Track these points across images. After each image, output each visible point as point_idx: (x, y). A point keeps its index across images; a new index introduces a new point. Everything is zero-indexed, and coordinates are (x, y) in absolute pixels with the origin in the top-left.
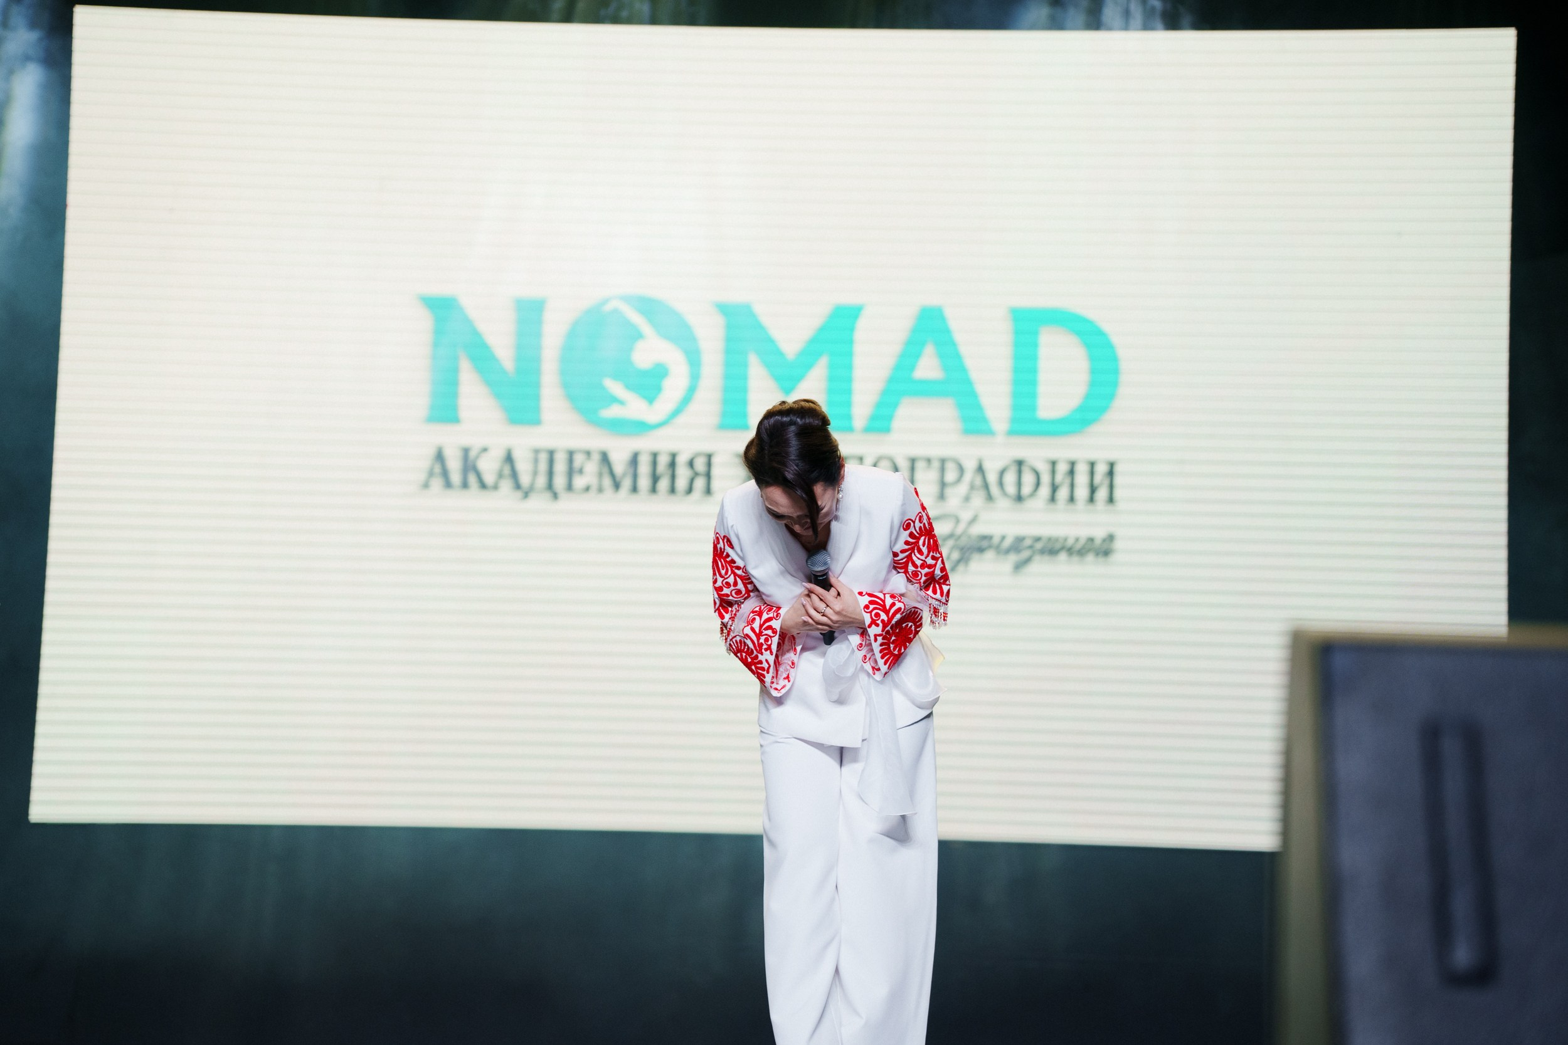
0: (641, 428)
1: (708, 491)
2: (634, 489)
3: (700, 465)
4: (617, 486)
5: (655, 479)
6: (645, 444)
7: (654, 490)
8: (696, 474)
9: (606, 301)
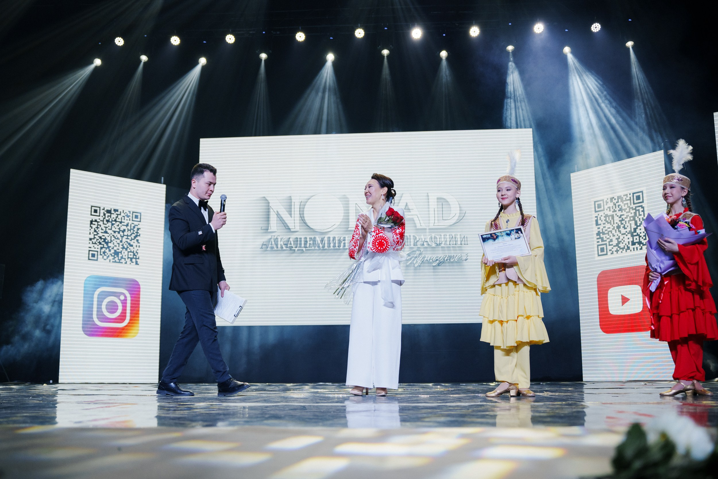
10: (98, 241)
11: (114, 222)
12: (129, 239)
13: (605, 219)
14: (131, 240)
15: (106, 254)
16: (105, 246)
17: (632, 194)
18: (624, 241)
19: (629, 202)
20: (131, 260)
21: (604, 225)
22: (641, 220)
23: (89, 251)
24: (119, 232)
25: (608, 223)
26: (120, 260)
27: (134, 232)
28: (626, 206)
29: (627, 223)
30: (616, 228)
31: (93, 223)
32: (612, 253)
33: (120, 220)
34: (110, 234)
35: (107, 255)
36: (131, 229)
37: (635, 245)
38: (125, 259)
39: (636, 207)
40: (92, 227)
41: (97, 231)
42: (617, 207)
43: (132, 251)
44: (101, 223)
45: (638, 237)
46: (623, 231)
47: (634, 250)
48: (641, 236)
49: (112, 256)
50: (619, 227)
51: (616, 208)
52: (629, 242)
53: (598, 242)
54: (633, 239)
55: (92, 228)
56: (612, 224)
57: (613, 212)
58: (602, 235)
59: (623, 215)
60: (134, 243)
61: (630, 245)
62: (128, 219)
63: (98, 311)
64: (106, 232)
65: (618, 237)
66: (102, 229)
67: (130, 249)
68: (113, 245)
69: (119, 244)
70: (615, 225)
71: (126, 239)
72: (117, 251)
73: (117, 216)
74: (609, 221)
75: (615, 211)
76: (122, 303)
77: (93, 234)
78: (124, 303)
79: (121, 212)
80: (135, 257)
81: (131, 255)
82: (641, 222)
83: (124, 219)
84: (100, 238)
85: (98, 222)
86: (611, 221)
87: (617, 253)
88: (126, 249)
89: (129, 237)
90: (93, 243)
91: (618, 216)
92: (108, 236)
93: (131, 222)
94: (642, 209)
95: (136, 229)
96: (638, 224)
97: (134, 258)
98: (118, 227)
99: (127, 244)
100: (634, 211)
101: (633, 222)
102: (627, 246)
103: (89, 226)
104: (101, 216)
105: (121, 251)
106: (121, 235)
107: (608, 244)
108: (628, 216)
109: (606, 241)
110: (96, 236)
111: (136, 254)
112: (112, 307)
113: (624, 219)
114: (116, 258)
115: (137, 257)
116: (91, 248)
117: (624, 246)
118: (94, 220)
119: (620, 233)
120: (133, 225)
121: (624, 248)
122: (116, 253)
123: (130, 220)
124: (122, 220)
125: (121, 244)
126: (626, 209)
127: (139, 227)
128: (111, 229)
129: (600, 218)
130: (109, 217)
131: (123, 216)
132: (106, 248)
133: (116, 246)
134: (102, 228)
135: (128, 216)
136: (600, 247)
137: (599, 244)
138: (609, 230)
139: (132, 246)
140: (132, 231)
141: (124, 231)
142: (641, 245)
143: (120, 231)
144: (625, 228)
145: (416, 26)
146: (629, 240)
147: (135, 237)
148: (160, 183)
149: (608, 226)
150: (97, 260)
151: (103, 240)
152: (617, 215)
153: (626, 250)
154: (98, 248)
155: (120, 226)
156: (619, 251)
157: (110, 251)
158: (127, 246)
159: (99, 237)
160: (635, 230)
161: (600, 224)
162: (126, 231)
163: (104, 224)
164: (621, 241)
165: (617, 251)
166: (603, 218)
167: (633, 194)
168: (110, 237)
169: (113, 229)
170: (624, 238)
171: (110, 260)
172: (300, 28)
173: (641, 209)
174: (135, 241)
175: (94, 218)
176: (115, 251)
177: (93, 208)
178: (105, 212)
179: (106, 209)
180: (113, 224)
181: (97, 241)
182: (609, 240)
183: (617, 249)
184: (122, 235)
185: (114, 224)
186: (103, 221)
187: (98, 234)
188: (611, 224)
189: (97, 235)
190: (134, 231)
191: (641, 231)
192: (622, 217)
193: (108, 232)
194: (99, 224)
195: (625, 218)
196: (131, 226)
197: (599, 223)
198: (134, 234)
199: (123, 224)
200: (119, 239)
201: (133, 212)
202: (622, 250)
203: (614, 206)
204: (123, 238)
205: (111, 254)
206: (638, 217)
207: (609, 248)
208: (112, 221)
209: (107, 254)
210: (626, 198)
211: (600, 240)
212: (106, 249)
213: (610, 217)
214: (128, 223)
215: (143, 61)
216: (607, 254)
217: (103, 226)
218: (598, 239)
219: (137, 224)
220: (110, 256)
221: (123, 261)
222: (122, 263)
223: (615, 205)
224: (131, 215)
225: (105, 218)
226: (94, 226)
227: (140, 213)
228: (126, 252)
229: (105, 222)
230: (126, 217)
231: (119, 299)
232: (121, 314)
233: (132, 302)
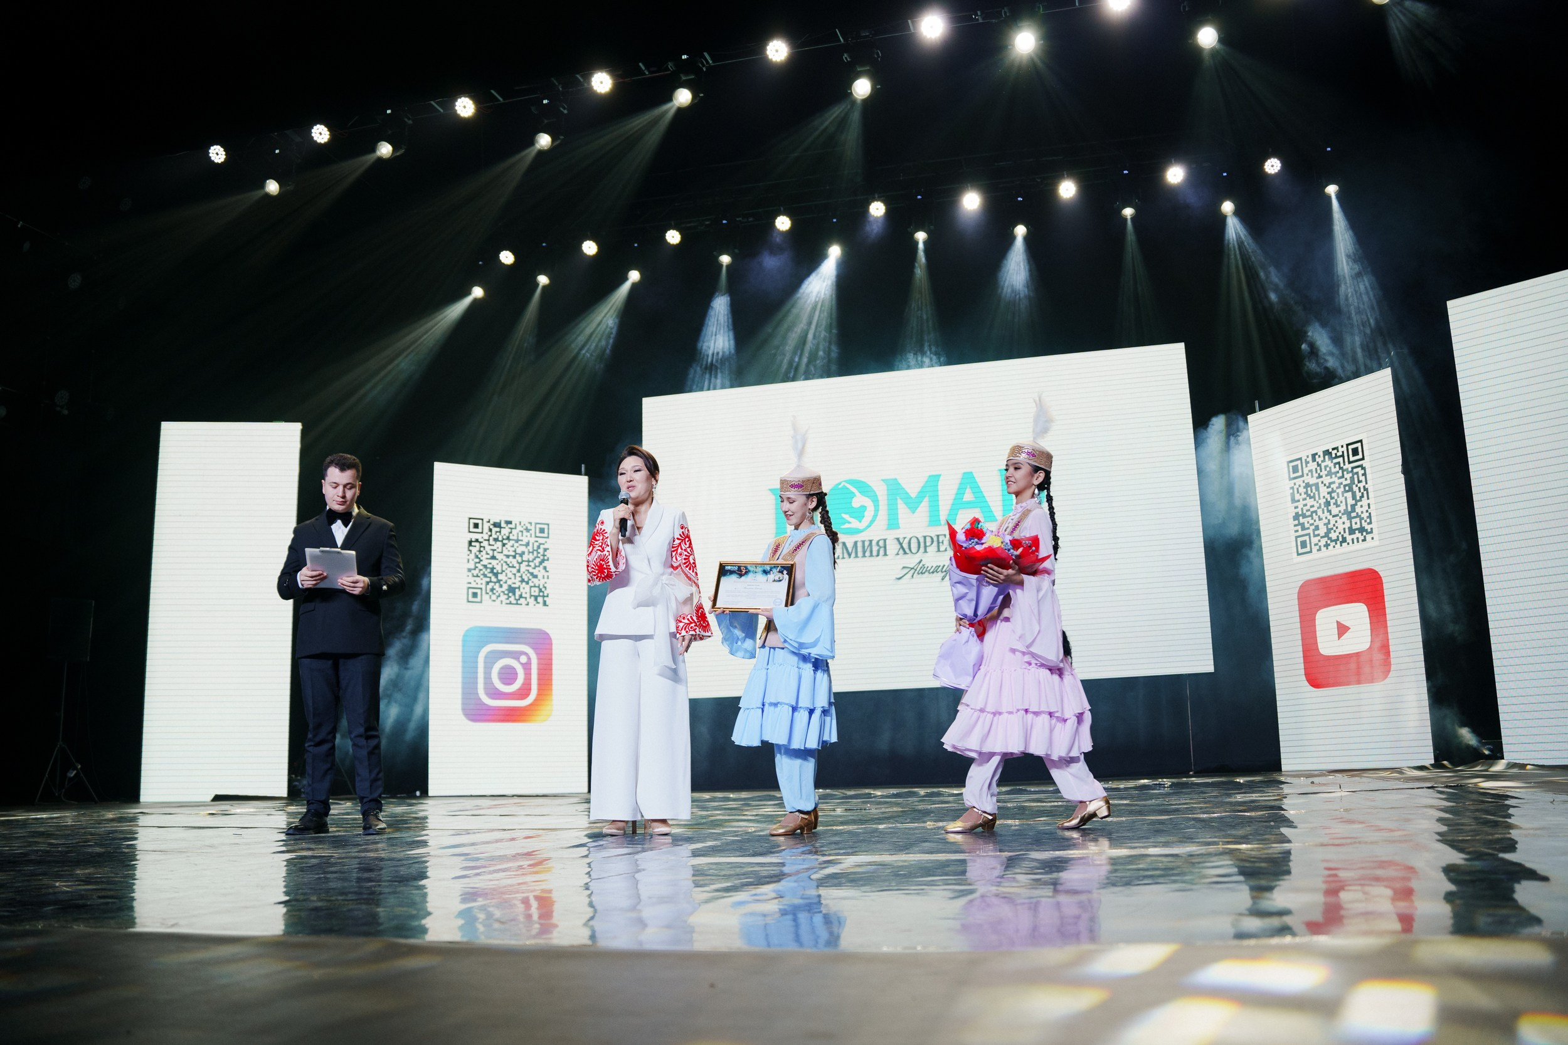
0: (858, 531)
1: (885, 554)
2: (856, 556)
3: (881, 543)
4: (850, 555)
5: (864, 552)
6: (859, 538)
7: (864, 556)
8: (881, 547)
9: (840, 484)
10: (482, 572)
11: (505, 542)
12: (530, 566)
13: (1305, 490)
14: (534, 568)
15: (495, 592)
16: (494, 579)
17: (1345, 446)
18: (1337, 528)
19: (1341, 460)
20: (536, 599)
21: (1305, 502)
22: (1362, 490)
23: (469, 588)
24: (514, 557)
25: (1311, 498)
26: (517, 600)
27: (539, 555)
28: (1337, 466)
29: (1340, 495)
30: (1323, 506)
31: (473, 544)
32: (1319, 550)
33: (515, 538)
34: (500, 559)
35: (497, 594)
36: (534, 550)
37: (1355, 533)
38: (526, 598)
39: (1353, 468)
40: (471, 551)
41: (479, 556)
42: (1323, 470)
43: (537, 585)
44: (485, 544)
45: (1357, 520)
46: (1335, 511)
47: (1353, 543)
48: (1363, 518)
49: (504, 594)
50: (1328, 504)
51: (1321, 471)
52: (1344, 529)
53: (1297, 531)
54: (1351, 522)
55: (471, 553)
56: (1317, 498)
57: (1317, 478)
58: (1301, 520)
59: (1334, 483)
60: (538, 571)
61: (1346, 535)
62: (528, 534)
63: (485, 683)
64: (493, 558)
65: (1327, 521)
66: (488, 554)
67: (533, 582)
68: (506, 578)
69: (515, 574)
70: (1322, 501)
71: (527, 566)
72: (513, 586)
73: (510, 530)
74: (1312, 494)
75: (1320, 477)
76: (525, 669)
77: (473, 562)
78: (527, 667)
79: (516, 525)
80: (541, 594)
81: (535, 592)
82: (1362, 493)
83: (522, 536)
84: (485, 566)
85: (480, 542)
86: (1314, 494)
87: (1327, 549)
88: (527, 583)
89: (530, 564)
90: (473, 576)
91: (1325, 485)
92: (497, 564)
93: (532, 540)
94: (1363, 472)
95: (541, 551)
96: (1358, 498)
97: (541, 596)
98: (513, 549)
99: (529, 575)
100: (1351, 475)
101: (1350, 493)
102: (1342, 536)
103: (467, 549)
104: (485, 532)
105: (520, 586)
106: (518, 561)
107: (1312, 535)
108: (1342, 483)
109: (1308, 528)
110: (477, 565)
111: (543, 589)
112: (508, 676)
113: (1335, 489)
114: (510, 597)
115: (545, 595)
116: (470, 583)
117: (1338, 537)
118: (474, 540)
119: (1331, 514)
120: (536, 544)
121: (1338, 539)
122: (512, 590)
123: (531, 537)
124: (518, 537)
125: (518, 575)
126: (1338, 472)
127: (546, 546)
128: (502, 552)
129: (1298, 489)
130: (498, 534)
131: (520, 531)
132: (495, 583)
133: (511, 578)
134: (487, 552)
135: (528, 530)
136: (1299, 540)
137: (1297, 534)
138: (1312, 510)
139: (536, 577)
140: (535, 553)
141: (523, 553)
142: (1364, 534)
143: (516, 554)
144: (1338, 506)
145: (969, 188)
146: (1344, 526)
147: (541, 563)
148: (579, 473)
149: (1310, 502)
150: (481, 602)
151: (489, 570)
152: (1324, 483)
153: (1341, 543)
154: (482, 584)
155: (515, 547)
156: (1329, 545)
157: (501, 586)
158: (528, 577)
159: (483, 565)
160: (1353, 506)
161: (1299, 501)
162: (526, 553)
164: (1332, 529)
165: (1327, 546)
166: (1302, 490)
167: (1348, 445)
168: (500, 564)
169: (506, 552)
170: (1336, 522)
171: (502, 601)
172: (782, 209)
173: (1361, 472)
174: (541, 566)
175: (474, 537)
176: (510, 586)
177: (472, 521)
178: (492, 527)
179: (492, 522)
180: (504, 545)
181: (480, 572)
182: (1313, 527)
183: (1326, 542)
184: (520, 561)
185: (507, 544)
186: (489, 540)
187: (481, 560)
188: (1315, 500)
189: (479, 563)
190: (539, 553)
191: (1362, 509)
192: (1332, 486)
193: (497, 558)
194: (482, 545)
195: (1337, 488)
196: (533, 544)
197: (1296, 499)
198: (539, 557)
199: (520, 542)
200: (515, 567)
201: (536, 524)
202: (1334, 543)
203: (1318, 468)
204: (521, 565)
205: (503, 592)
206: (1357, 486)
207: (1315, 540)
208: (503, 539)
209: (497, 592)
210: (1336, 454)
211: (1299, 528)
212: (495, 585)
213: (1314, 488)
214: (529, 541)
215: (541, 285)
216: (1311, 552)
217: (488, 548)
218: (1295, 526)
219: (544, 543)
220: (502, 594)
221: (522, 601)
222: (522, 604)
223: (1319, 465)
224: (533, 528)
225: (491, 536)
226: (475, 550)
227: (548, 525)
228: (527, 588)
229: (492, 542)
230: (524, 531)
231: (519, 661)
232: (523, 684)
233: (539, 664)
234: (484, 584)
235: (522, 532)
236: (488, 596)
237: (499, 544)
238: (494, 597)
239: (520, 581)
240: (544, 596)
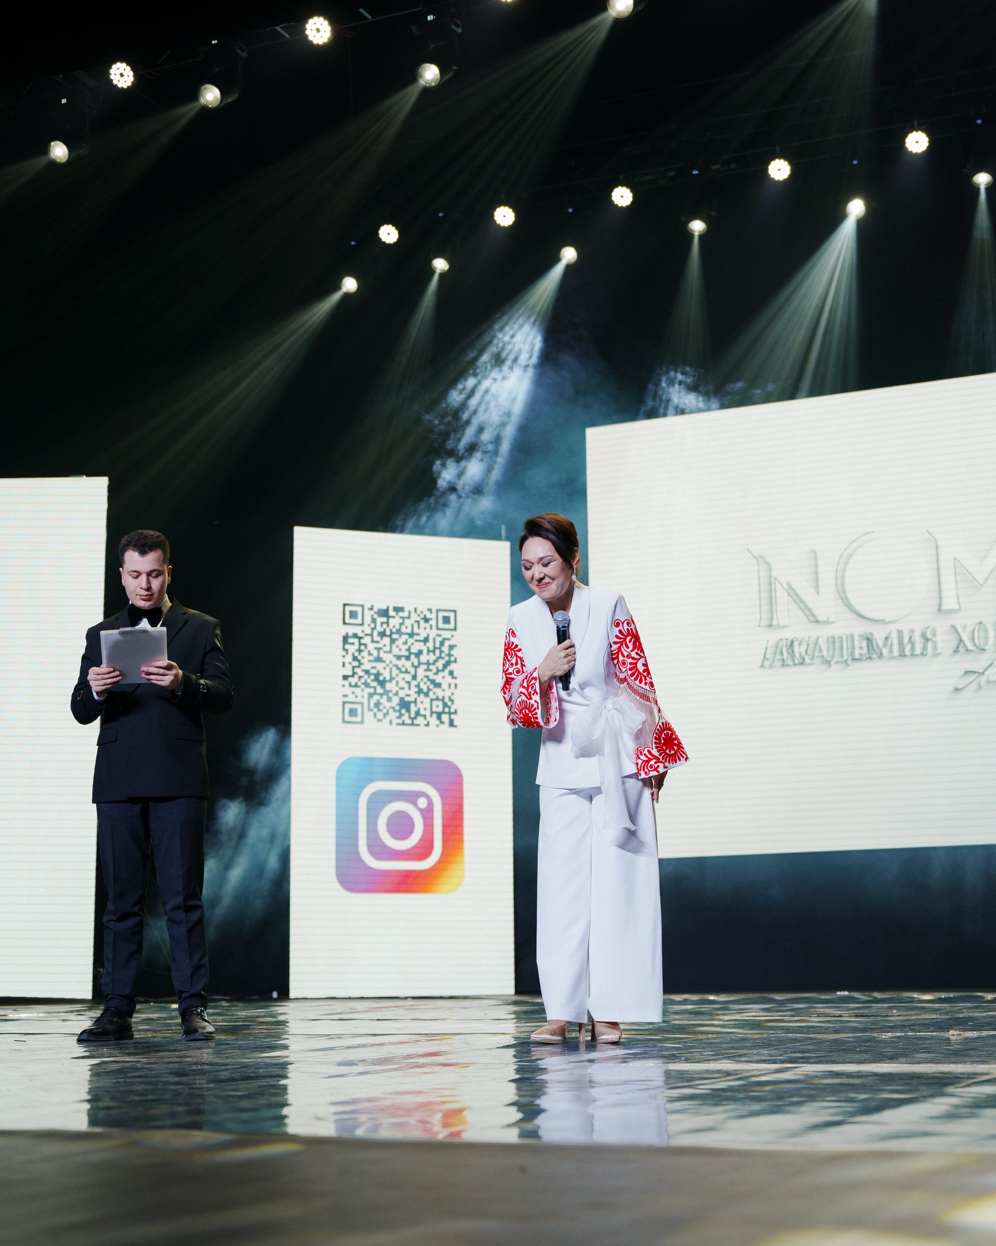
3: (928, 634)
8: (928, 640)
10: (363, 680)
11: (395, 636)
12: (431, 670)
14: (436, 674)
15: (381, 707)
16: (379, 690)
20: (439, 718)
23: (344, 703)
26: (413, 719)
27: (443, 655)
31: (350, 640)
33: (409, 630)
34: (388, 662)
35: (385, 711)
36: (435, 648)
40: (347, 651)
41: (359, 658)
43: (440, 697)
44: (367, 640)
49: (395, 711)
55: (347, 653)
60: (442, 678)
62: (428, 626)
63: (368, 837)
64: (379, 660)
66: (370, 654)
67: (434, 693)
68: (397, 689)
69: (409, 683)
71: (425, 670)
72: (407, 699)
73: (401, 621)
76: (423, 816)
77: (350, 667)
78: (428, 814)
79: (410, 612)
80: (447, 710)
81: (438, 707)
83: (419, 627)
84: (367, 672)
85: (360, 638)
88: (427, 695)
89: (431, 667)
90: (350, 685)
92: (385, 668)
93: (433, 633)
95: (445, 649)
97: (446, 713)
98: (407, 647)
99: (428, 683)
103: (341, 647)
104: (366, 624)
105: (416, 699)
106: (413, 663)
110: (356, 670)
111: (449, 703)
112: (401, 826)
114: (403, 715)
115: (453, 710)
116: (346, 696)
118: (350, 634)
120: (439, 639)
122: (405, 705)
123: (431, 628)
124: (412, 629)
125: (414, 683)
127: (452, 642)
128: (390, 652)
130: (385, 626)
131: (416, 621)
132: (381, 695)
133: (402, 689)
134: (369, 652)
135: (426, 620)
140: (437, 652)
141: (419, 654)
143: (410, 653)
147: (445, 666)
148: (497, 538)
150: (362, 722)
151: (372, 677)
154: (363, 697)
155: (409, 643)
157: (389, 699)
158: (428, 687)
159: (363, 670)
162: (425, 651)
163: (373, 641)
168: (388, 669)
169: (396, 651)
171: (391, 722)
174: (447, 671)
175: (351, 630)
176: (402, 699)
177: (348, 608)
178: (375, 616)
179: (376, 610)
180: (393, 641)
181: (359, 680)
184: (416, 664)
185: (397, 640)
186: (371, 635)
187: (360, 664)
189: (359, 667)
190: (443, 652)
193: (384, 659)
194: (363, 641)
196: (434, 639)
198: (443, 658)
199: (416, 637)
200: (409, 673)
201: (438, 611)
204: (418, 669)
205: (393, 708)
208: (392, 633)
209: (385, 707)
212: (381, 697)
214: (428, 635)
215: (438, 272)
217: (371, 646)
219: (449, 637)
220: (391, 711)
221: (420, 720)
222: (418, 725)
224: (433, 616)
225: (373, 629)
226: (352, 649)
227: (455, 611)
228: (427, 700)
229: (376, 638)
230: (422, 622)
231: (415, 804)
232: (421, 840)
233: (444, 811)
234: (366, 696)
235: (418, 622)
236: (372, 714)
237: (386, 640)
238: (380, 715)
239: (416, 692)
240: (450, 713)
